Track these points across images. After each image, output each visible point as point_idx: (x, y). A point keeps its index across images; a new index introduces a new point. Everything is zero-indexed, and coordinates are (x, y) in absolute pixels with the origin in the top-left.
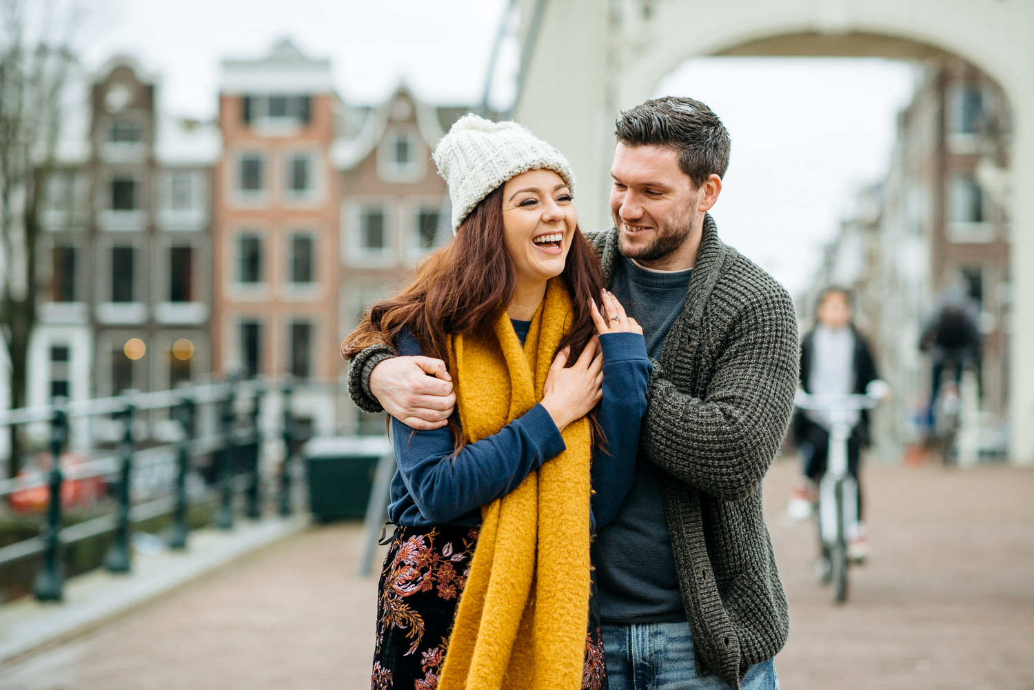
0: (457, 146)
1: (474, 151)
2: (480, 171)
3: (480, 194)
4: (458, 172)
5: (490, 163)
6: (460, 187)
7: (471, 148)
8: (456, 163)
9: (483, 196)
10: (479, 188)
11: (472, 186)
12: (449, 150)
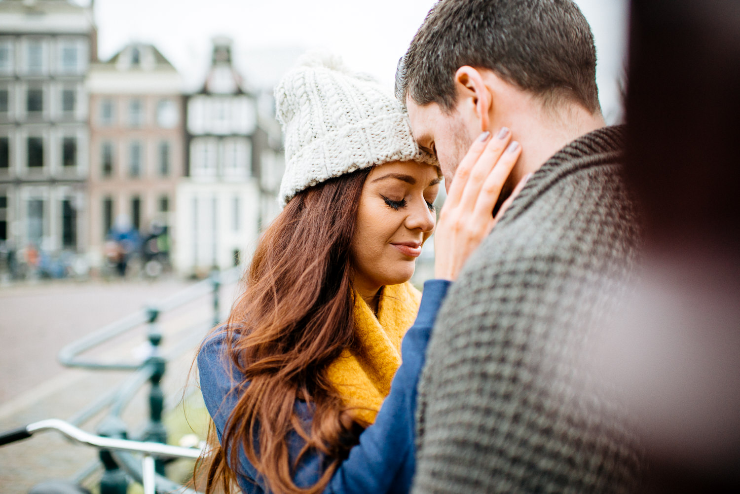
0: (315, 89)
1: (339, 103)
2: (345, 137)
3: (337, 170)
4: (308, 125)
5: (361, 132)
6: (307, 147)
7: (336, 97)
8: (308, 110)
9: (340, 174)
10: (336, 161)
11: (327, 155)
12: (302, 90)
